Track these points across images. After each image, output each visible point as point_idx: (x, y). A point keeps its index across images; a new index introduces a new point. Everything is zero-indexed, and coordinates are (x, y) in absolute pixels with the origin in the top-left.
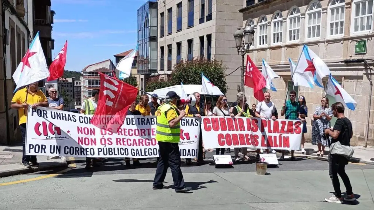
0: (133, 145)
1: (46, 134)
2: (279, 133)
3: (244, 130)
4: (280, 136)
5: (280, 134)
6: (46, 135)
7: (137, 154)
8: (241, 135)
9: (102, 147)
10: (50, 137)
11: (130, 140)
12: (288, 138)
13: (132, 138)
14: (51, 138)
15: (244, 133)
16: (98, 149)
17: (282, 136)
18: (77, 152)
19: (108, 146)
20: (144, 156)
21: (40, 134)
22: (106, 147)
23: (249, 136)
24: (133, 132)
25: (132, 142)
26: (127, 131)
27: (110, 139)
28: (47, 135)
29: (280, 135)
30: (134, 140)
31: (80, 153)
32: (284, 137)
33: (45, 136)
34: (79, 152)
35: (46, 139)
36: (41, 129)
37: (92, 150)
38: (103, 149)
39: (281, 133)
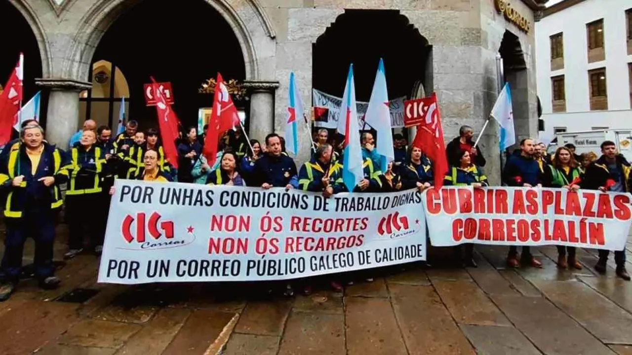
0: (316, 249)
1: (142, 238)
2: (580, 215)
3: (505, 211)
4: (582, 222)
5: (582, 217)
6: (141, 242)
7: (320, 266)
8: (497, 222)
9: (258, 257)
10: (150, 244)
11: (313, 240)
12: (600, 225)
13: (317, 236)
14: (152, 246)
15: (503, 217)
16: (249, 262)
17: (587, 222)
18: (204, 270)
19: (269, 256)
20: (333, 269)
21: (130, 239)
22: (264, 258)
23: (514, 224)
24: (322, 226)
25: (315, 244)
26: (310, 222)
27: (274, 242)
28: (144, 241)
29: (583, 219)
30: (321, 240)
31: (210, 273)
32: (591, 224)
33: (139, 242)
34: (209, 269)
35: (141, 248)
36: (134, 229)
37: (236, 264)
38: (259, 262)
39: (584, 215)
